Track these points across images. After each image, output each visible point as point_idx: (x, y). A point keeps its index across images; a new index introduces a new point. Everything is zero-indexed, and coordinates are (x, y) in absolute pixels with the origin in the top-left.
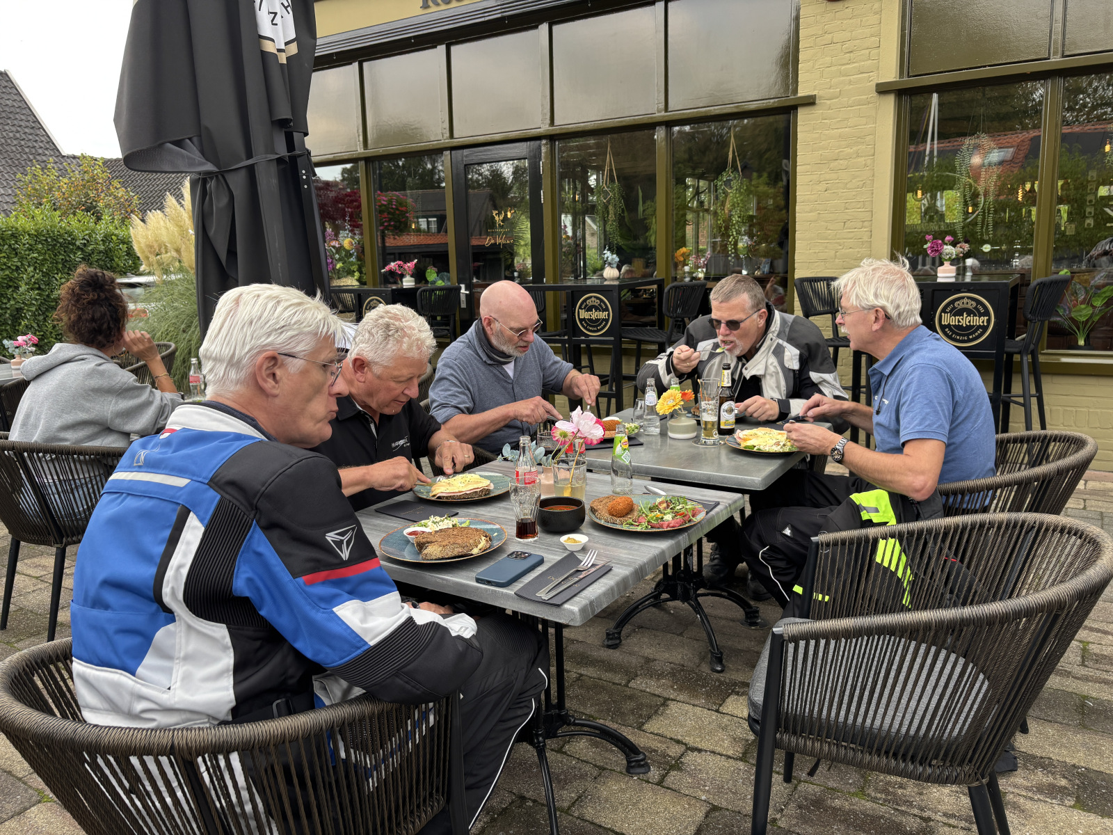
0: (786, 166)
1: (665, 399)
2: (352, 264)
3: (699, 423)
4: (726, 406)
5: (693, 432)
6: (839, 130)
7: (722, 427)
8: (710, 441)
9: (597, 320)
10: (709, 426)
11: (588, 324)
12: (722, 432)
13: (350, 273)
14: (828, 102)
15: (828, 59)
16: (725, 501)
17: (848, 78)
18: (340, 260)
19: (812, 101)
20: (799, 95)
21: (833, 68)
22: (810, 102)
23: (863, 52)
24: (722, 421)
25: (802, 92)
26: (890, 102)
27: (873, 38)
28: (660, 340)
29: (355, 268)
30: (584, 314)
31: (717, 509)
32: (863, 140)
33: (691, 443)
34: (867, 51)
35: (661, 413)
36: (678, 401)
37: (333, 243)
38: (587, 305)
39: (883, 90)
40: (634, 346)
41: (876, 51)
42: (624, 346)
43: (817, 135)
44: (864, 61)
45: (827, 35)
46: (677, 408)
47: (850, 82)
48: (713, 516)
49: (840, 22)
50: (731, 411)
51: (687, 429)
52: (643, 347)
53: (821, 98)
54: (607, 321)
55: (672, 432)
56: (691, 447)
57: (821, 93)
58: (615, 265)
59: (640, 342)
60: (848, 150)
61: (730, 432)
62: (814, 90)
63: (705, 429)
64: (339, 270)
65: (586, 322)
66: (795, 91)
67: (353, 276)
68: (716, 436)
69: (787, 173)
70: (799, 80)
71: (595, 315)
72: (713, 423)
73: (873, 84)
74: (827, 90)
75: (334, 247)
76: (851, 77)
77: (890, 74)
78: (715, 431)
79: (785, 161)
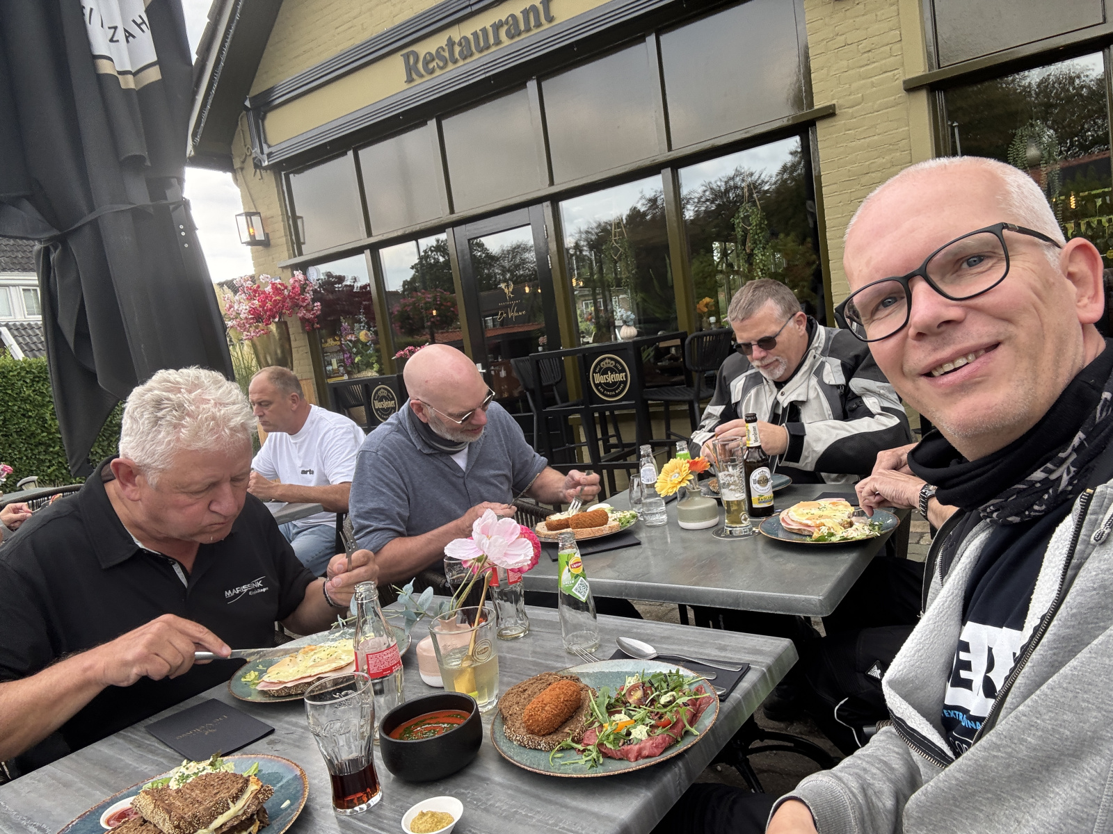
0: (811, 208)
1: (667, 473)
2: (371, 356)
3: (719, 502)
4: (756, 474)
5: (715, 516)
6: (867, 140)
7: (755, 505)
8: (738, 529)
9: (614, 383)
10: (734, 508)
11: (605, 389)
12: (755, 513)
13: (369, 366)
14: (850, 110)
15: (844, 63)
16: (760, 659)
17: (870, 80)
18: (357, 354)
19: (831, 111)
20: (816, 108)
21: (850, 72)
22: (829, 113)
23: (882, 49)
24: (754, 497)
25: (819, 103)
26: (922, 98)
27: (893, 32)
28: (687, 398)
29: (373, 359)
30: (599, 379)
31: (745, 684)
32: (896, 147)
33: (710, 534)
34: (888, 48)
35: (663, 494)
36: (684, 474)
37: (349, 337)
38: (601, 368)
39: (912, 87)
40: (662, 409)
41: (898, 45)
42: (651, 410)
43: (842, 149)
44: (885, 59)
45: (839, 38)
46: (683, 485)
47: (873, 85)
48: (739, 703)
49: (851, 21)
50: (763, 481)
51: (703, 515)
52: (672, 408)
53: (841, 107)
54: (625, 383)
55: (683, 520)
56: (711, 541)
57: (841, 102)
58: (631, 323)
59: (667, 403)
60: (881, 160)
61: (768, 512)
62: (833, 99)
63: (729, 511)
64: (358, 363)
65: (602, 387)
66: (811, 104)
67: (372, 368)
68: (746, 522)
69: (813, 215)
70: (814, 90)
71: (611, 378)
72: (739, 503)
73: (900, 83)
74: (847, 98)
75: (350, 341)
76: (873, 79)
77: (918, 68)
78: (744, 515)
79: (809, 202)
